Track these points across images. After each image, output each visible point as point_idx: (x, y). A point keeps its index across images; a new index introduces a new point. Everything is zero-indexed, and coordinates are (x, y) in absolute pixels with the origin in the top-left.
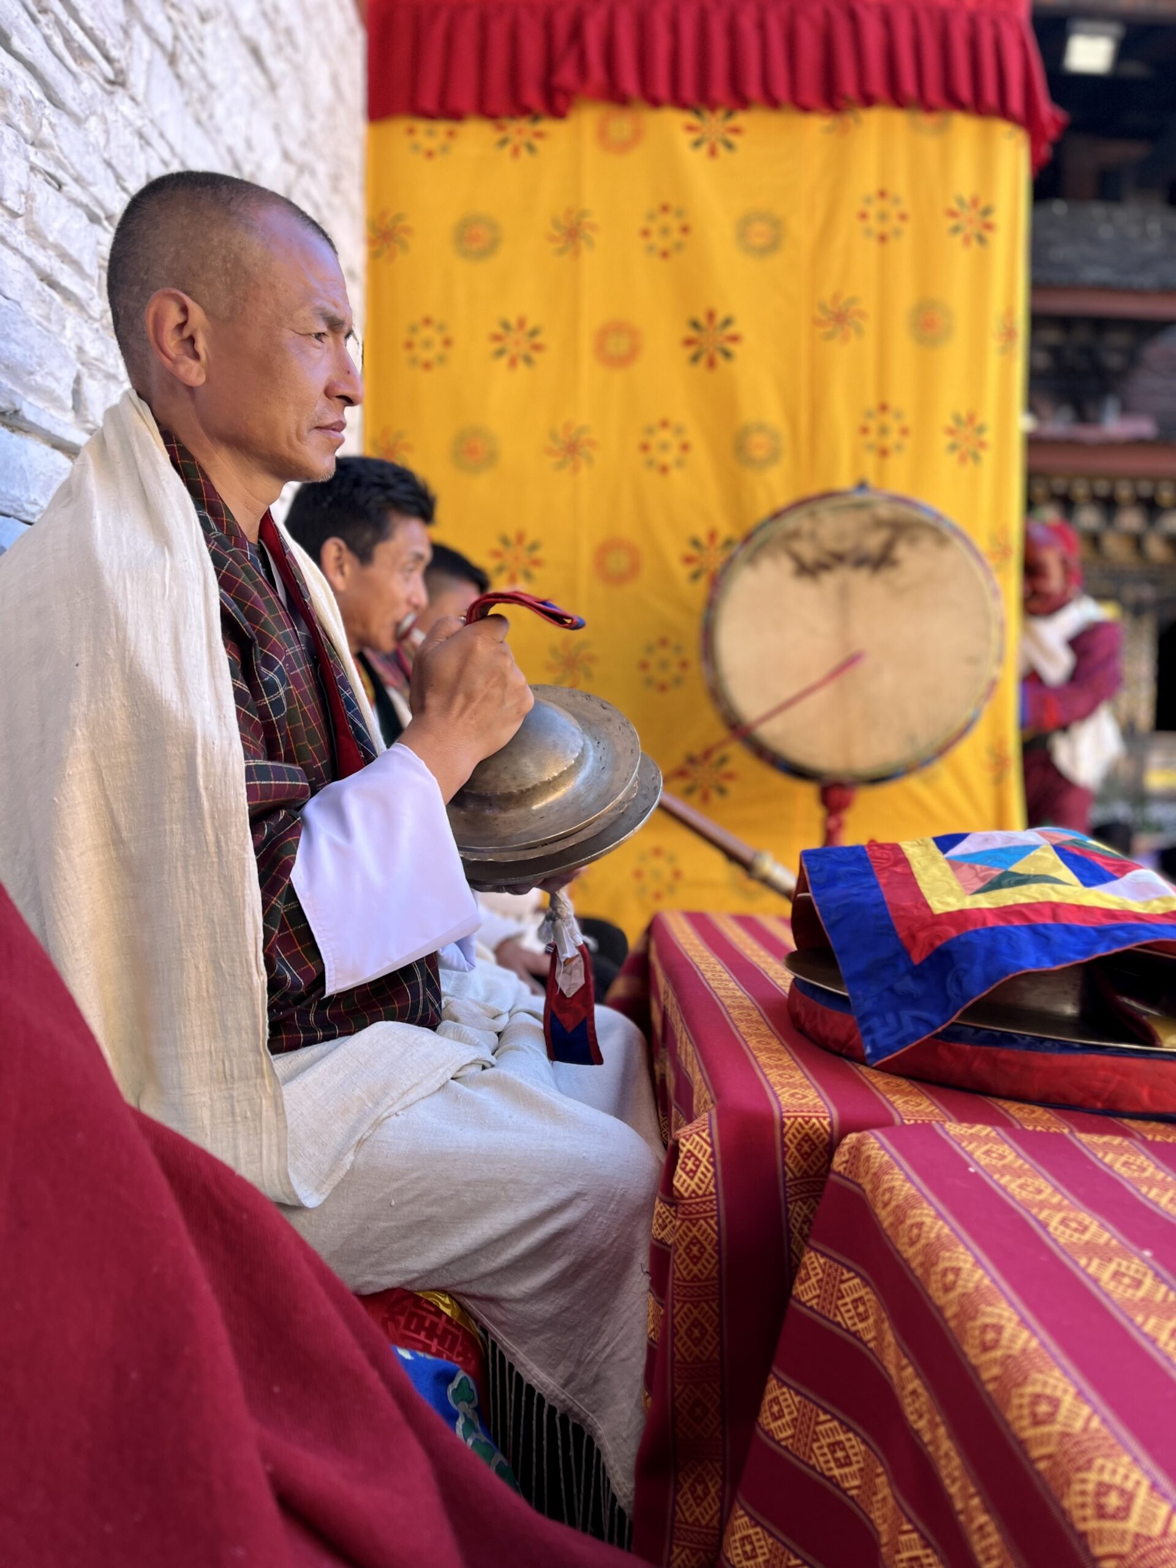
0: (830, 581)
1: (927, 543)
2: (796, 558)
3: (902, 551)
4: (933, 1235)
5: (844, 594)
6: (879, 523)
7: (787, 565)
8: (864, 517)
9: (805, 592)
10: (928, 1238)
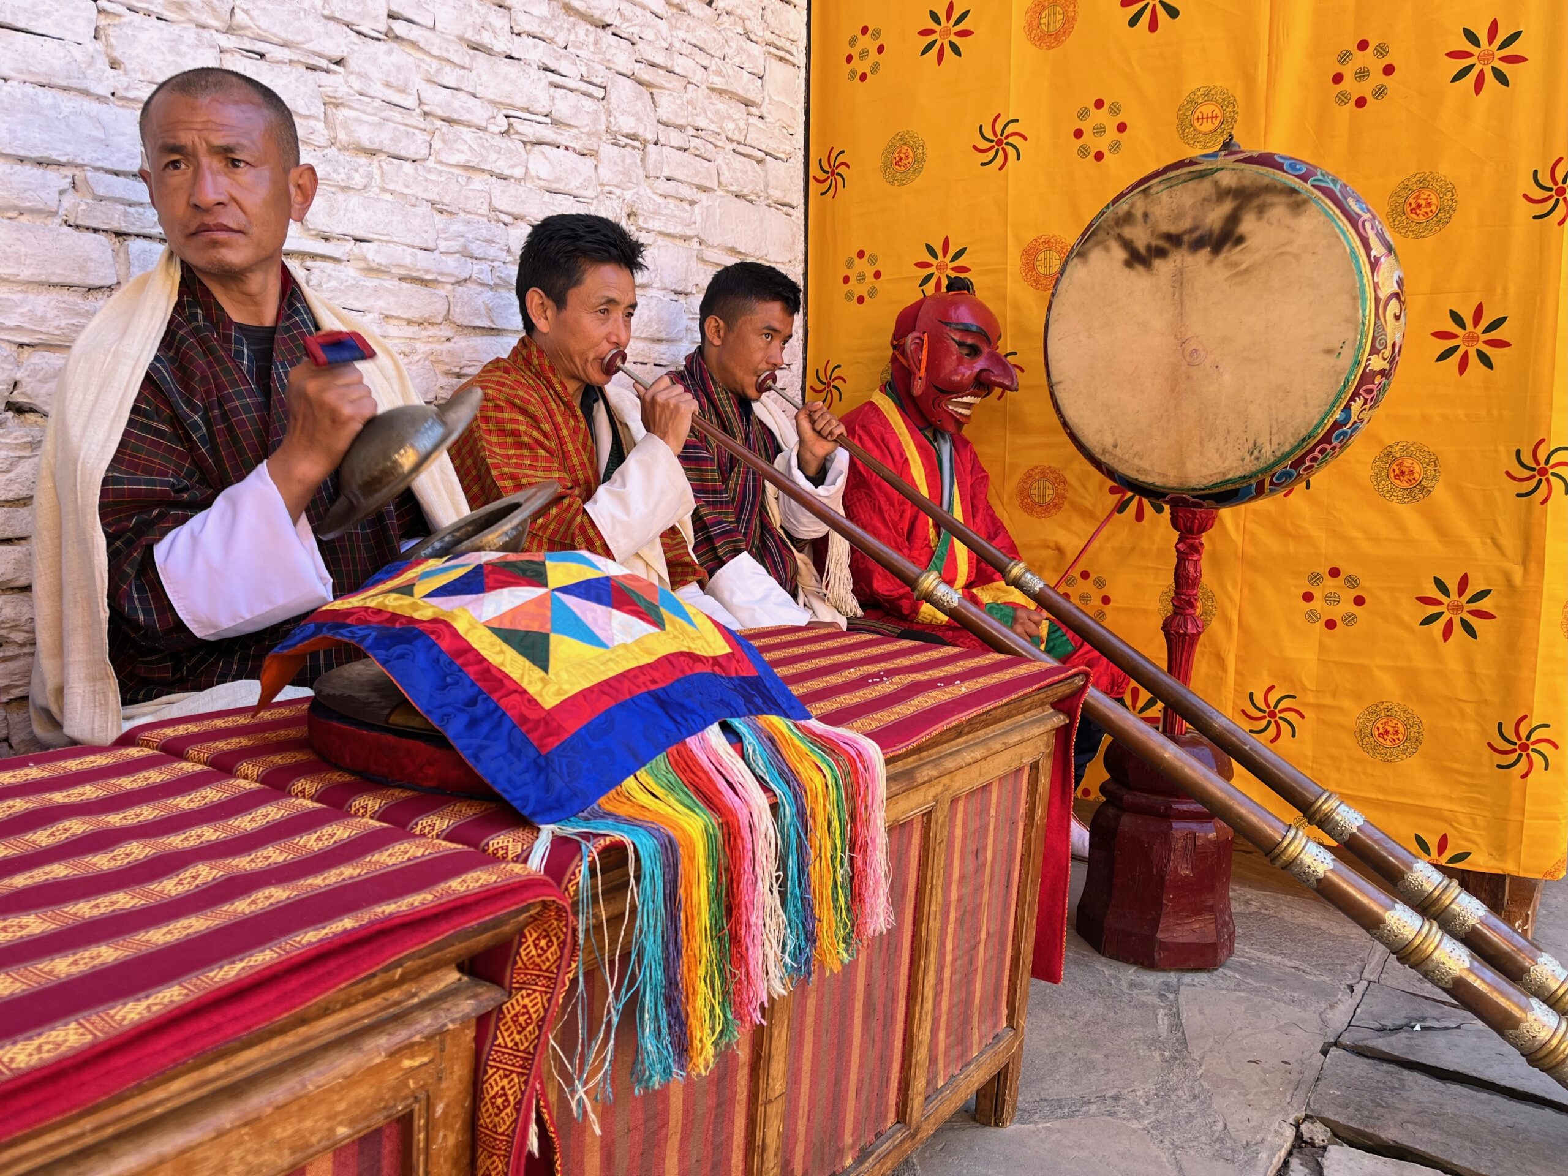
0: (1164, 267)
1: (1279, 211)
2: (1127, 245)
3: (1248, 225)
5: (1179, 281)
6: (1222, 194)
7: (1120, 254)
8: (1206, 187)
9: (1139, 281)
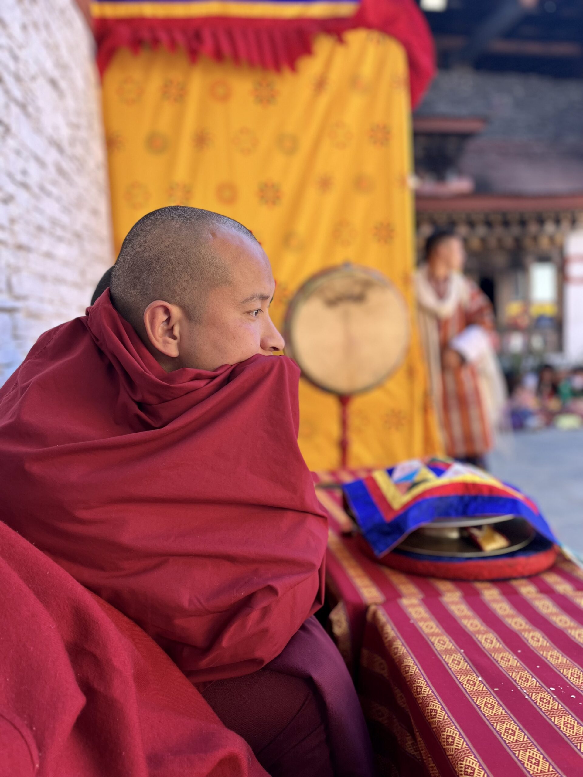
0: (340, 309)
4: (401, 653)
5: (346, 314)
10: (400, 654)
